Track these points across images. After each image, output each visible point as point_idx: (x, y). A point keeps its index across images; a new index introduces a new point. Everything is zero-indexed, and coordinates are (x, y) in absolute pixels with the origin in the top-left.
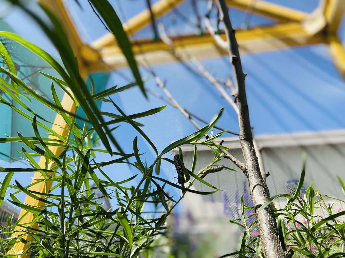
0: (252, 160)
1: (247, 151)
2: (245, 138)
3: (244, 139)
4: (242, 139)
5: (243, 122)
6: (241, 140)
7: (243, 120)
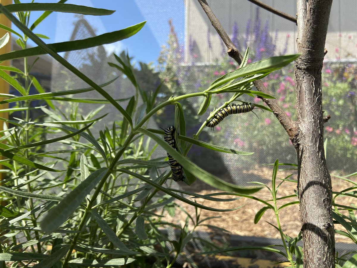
0: (313, 120)
1: (307, 99)
2: (307, 68)
3: (304, 69)
4: (300, 67)
5: (312, 31)
6: (298, 68)
7: (313, 27)
